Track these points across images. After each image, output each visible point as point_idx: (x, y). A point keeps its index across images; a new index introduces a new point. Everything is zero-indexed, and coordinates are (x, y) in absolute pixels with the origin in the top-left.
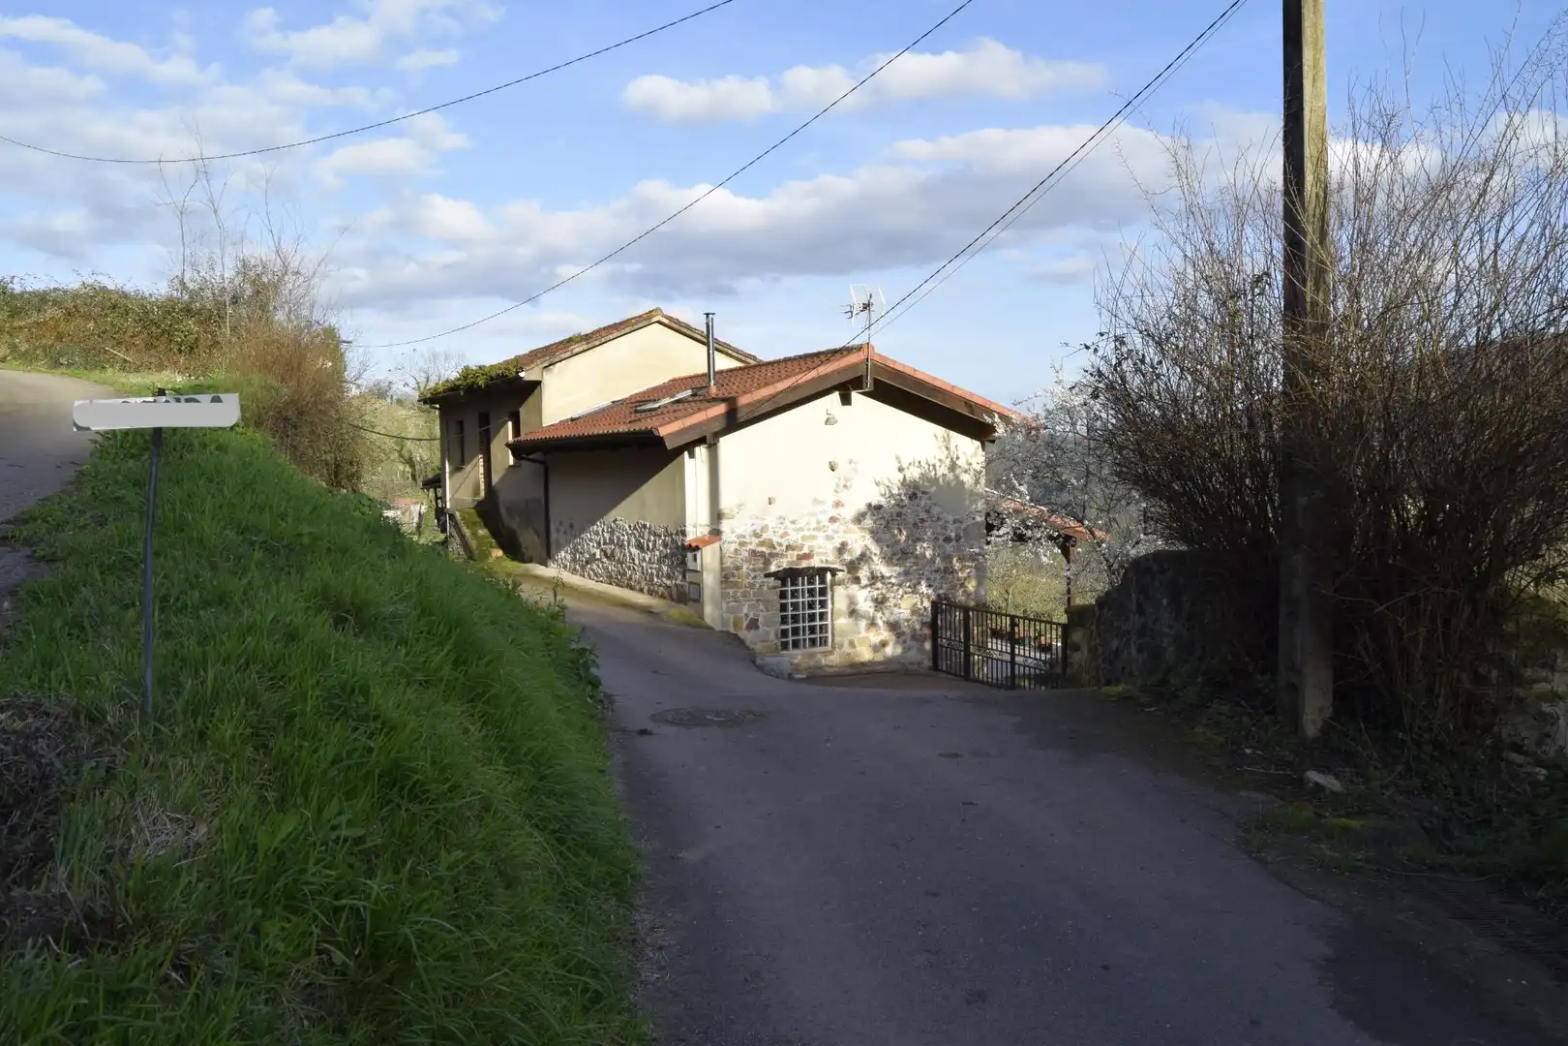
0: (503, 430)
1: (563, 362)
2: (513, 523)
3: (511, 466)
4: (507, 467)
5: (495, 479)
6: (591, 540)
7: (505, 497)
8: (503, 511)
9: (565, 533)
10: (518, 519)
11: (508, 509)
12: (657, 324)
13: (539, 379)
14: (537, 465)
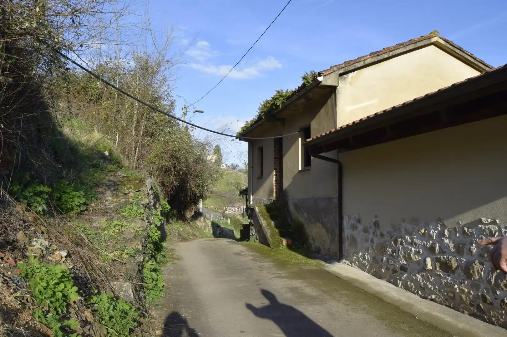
0: (293, 148)
1: (356, 72)
2: (302, 218)
3: (300, 171)
4: (296, 172)
5: (286, 184)
6: (413, 244)
7: (294, 197)
8: (292, 208)
9: (366, 231)
10: (306, 214)
11: (297, 206)
12: (432, 46)
13: (334, 84)
14: (330, 164)
